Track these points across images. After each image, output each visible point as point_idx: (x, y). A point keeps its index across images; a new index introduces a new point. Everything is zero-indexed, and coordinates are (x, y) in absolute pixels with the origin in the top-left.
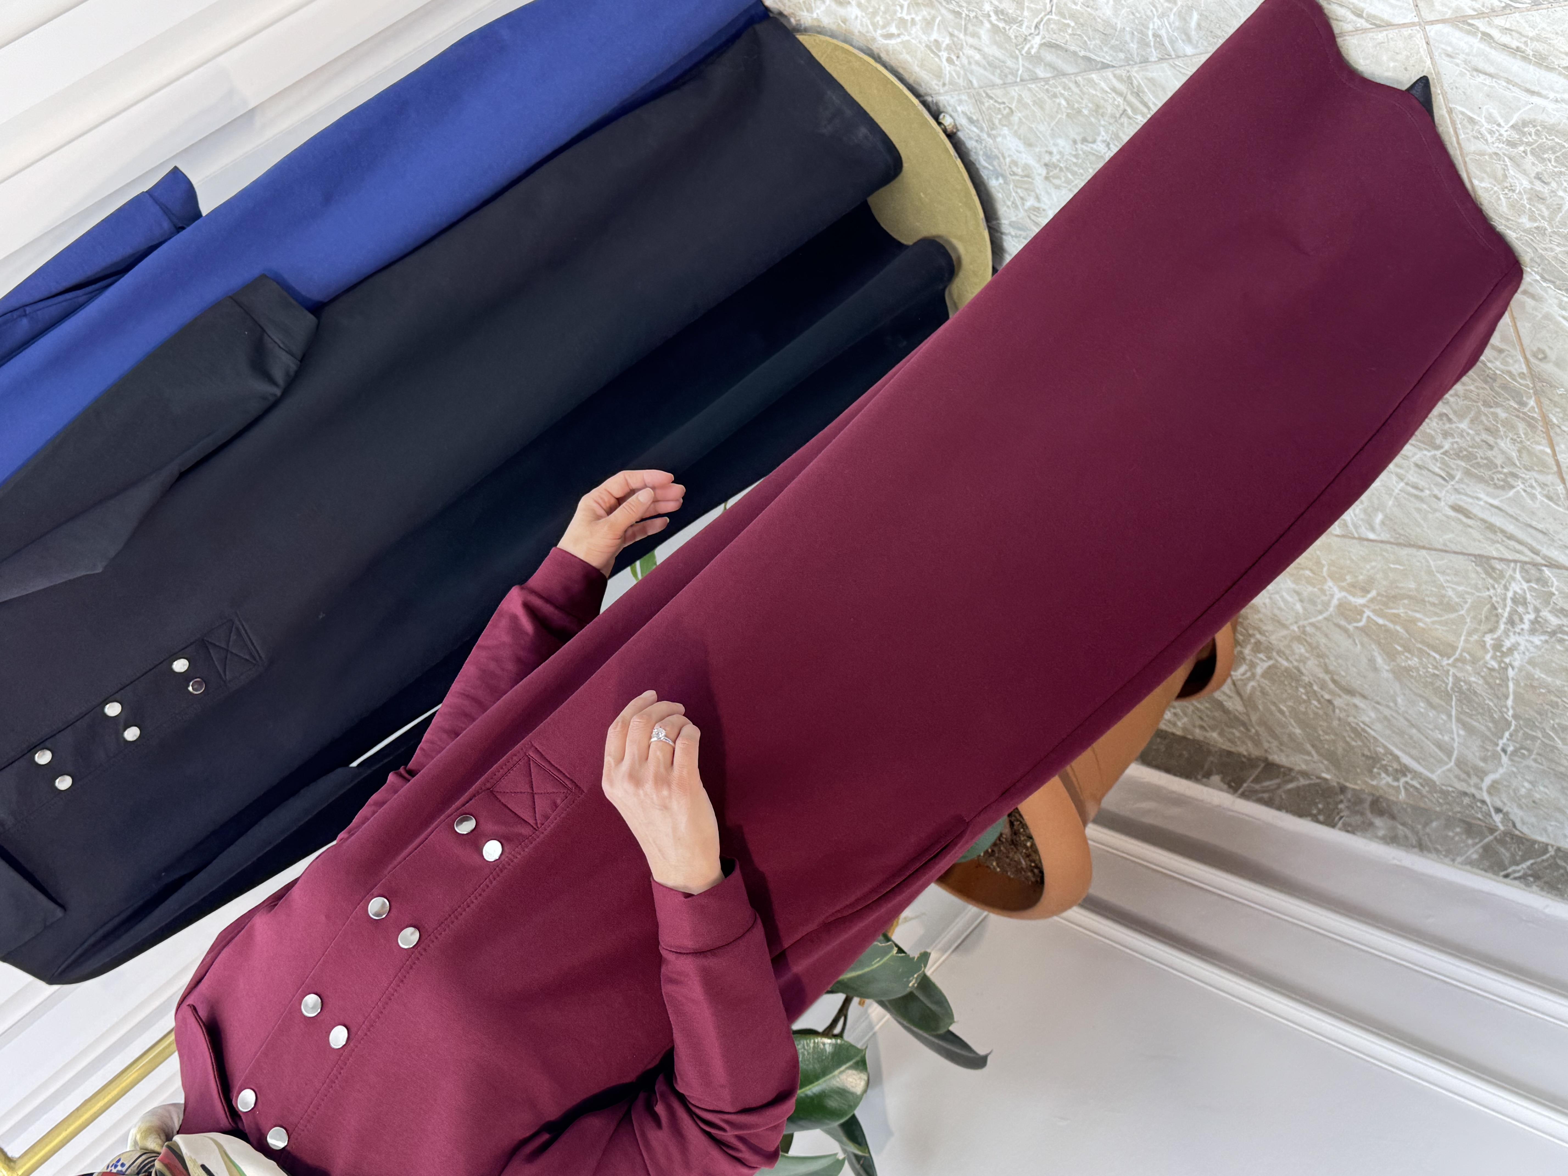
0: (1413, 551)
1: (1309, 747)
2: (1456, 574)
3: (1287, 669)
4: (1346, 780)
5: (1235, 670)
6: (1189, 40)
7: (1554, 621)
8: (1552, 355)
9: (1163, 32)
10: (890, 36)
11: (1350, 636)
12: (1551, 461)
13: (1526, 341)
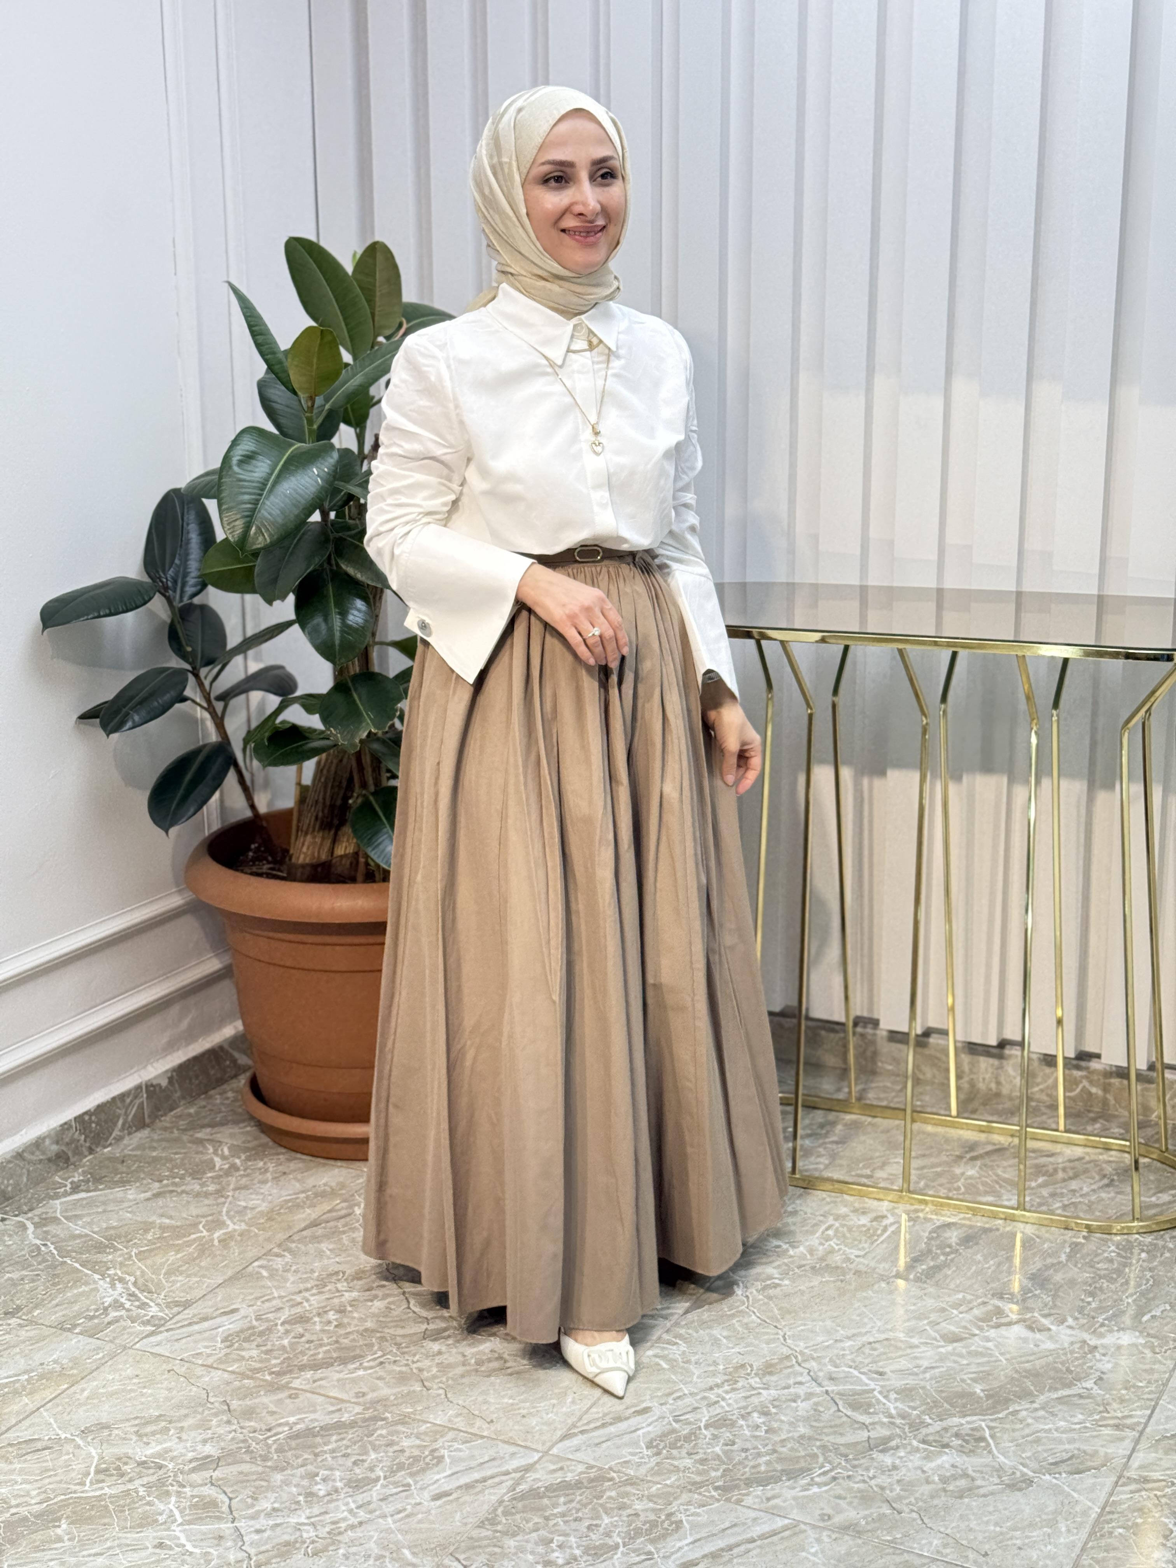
0: (226, 1277)
1: (139, 1153)
2: (190, 1288)
3: (204, 1173)
4: (95, 1158)
5: (229, 1148)
6: (656, 1356)
7: (113, 1314)
8: (288, 1401)
9: (674, 1347)
10: (827, 1229)
11: (197, 1216)
12: (222, 1366)
13: (309, 1395)
